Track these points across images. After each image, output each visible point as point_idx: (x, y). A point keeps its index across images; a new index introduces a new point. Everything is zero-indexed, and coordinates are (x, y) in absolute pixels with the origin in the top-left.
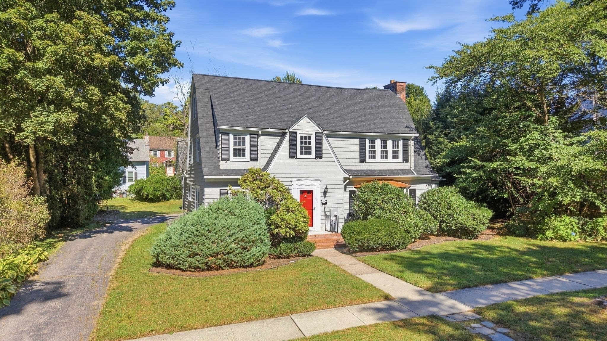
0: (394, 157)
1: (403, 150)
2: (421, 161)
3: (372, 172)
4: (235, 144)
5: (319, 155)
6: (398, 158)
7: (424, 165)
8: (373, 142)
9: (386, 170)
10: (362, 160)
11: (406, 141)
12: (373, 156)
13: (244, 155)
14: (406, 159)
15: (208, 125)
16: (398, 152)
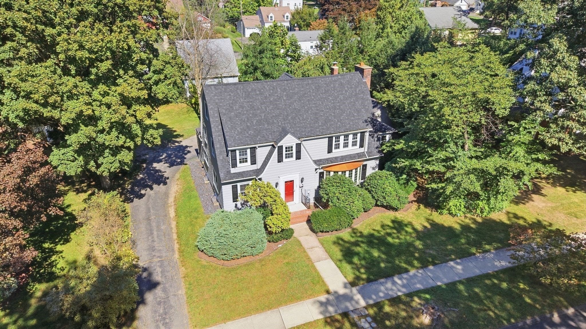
0: (353, 145)
1: (360, 140)
2: (373, 143)
3: (336, 158)
4: (240, 155)
5: (298, 157)
6: (356, 145)
7: (376, 146)
8: (338, 138)
9: (346, 156)
10: (330, 151)
11: (363, 134)
12: (337, 147)
13: (246, 161)
14: (362, 146)
15: (220, 138)
16: (356, 141)
